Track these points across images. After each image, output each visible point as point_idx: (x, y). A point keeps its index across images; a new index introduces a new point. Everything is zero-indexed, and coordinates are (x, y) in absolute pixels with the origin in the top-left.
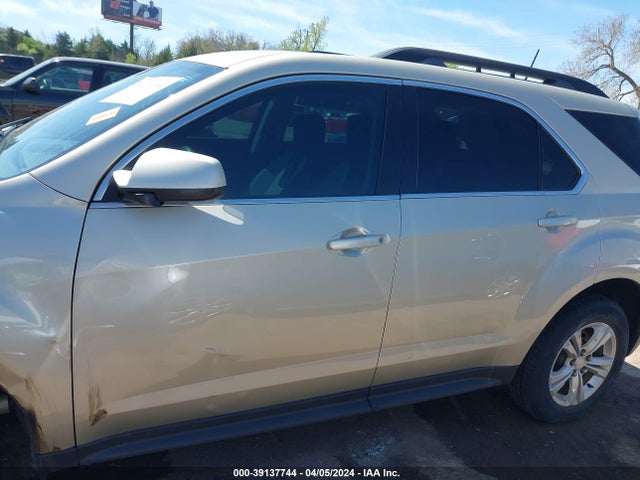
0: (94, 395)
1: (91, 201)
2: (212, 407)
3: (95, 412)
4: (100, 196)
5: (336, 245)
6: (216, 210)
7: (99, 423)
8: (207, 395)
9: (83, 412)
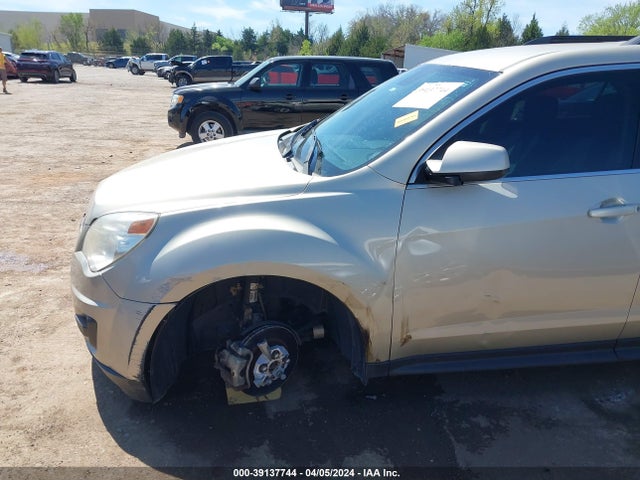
0: (405, 324)
1: (408, 184)
2: (484, 342)
3: (405, 336)
4: (413, 181)
5: (594, 214)
6: (495, 186)
7: (405, 345)
8: (482, 332)
9: (397, 336)
